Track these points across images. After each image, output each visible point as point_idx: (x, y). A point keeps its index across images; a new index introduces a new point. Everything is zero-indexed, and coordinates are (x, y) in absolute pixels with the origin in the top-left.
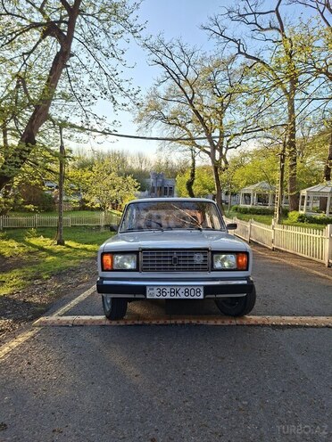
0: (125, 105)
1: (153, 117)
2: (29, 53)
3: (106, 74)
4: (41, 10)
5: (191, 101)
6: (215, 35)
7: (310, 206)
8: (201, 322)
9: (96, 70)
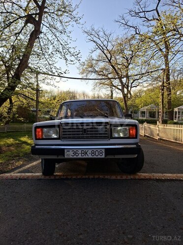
0: (72, 61)
1: (90, 72)
2: (19, 33)
3: (62, 44)
4: (25, 10)
5: (110, 61)
6: (122, 25)
7: (180, 118)
8: (106, 177)
9: (56, 42)
